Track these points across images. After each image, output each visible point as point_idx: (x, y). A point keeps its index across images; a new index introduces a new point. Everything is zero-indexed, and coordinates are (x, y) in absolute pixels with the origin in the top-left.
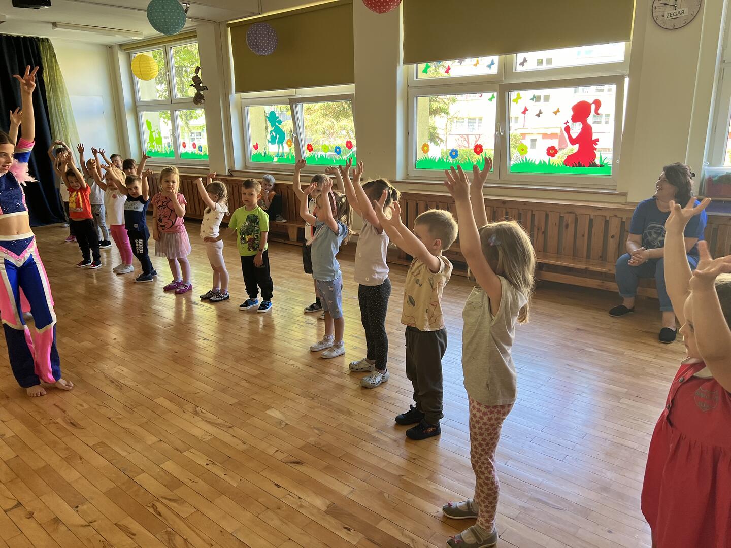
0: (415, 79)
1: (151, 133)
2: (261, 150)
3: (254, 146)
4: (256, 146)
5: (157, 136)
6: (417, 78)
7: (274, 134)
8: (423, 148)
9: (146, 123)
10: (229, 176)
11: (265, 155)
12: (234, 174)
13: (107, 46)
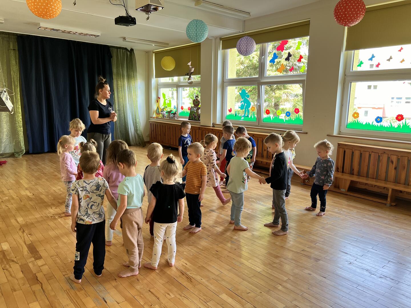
0: (351, 70)
1: (165, 100)
2: (233, 112)
3: (229, 110)
4: (230, 110)
5: (168, 102)
6: (352, 70)
7: (243, 103)
8: (353, 116)
9: (162, 95)
10: (212, 127)
11: (236, 115)
12: (215, 126)
13: (145, 52)
